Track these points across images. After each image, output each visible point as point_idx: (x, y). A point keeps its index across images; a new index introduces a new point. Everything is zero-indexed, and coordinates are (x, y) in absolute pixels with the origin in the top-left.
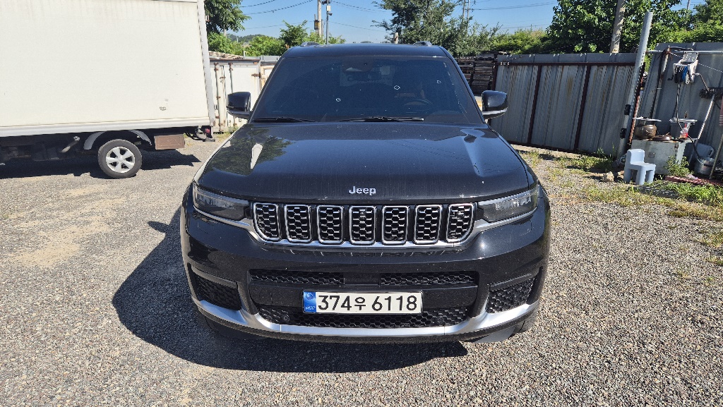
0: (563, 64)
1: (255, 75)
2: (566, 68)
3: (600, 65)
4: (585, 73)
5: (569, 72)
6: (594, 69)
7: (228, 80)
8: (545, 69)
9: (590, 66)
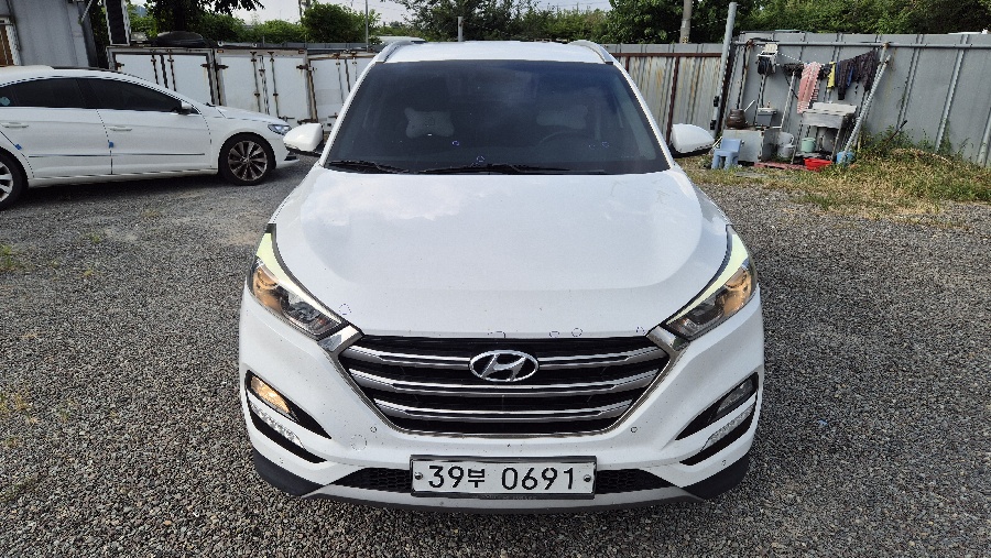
0: (652, 55)
1: (300, 67)
2: (655, 60)
3: (689, 56)
4: (674, 66)
5: (658, 65)
6: (683, 60)
7: (268, 74)
8: (633, 59)
9: (679, 56)
